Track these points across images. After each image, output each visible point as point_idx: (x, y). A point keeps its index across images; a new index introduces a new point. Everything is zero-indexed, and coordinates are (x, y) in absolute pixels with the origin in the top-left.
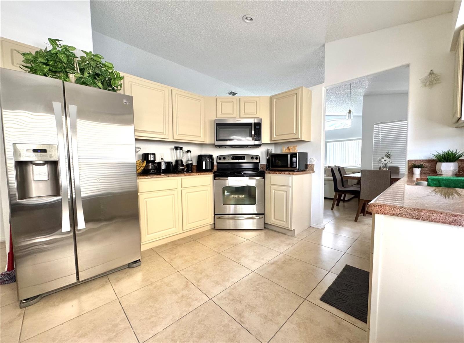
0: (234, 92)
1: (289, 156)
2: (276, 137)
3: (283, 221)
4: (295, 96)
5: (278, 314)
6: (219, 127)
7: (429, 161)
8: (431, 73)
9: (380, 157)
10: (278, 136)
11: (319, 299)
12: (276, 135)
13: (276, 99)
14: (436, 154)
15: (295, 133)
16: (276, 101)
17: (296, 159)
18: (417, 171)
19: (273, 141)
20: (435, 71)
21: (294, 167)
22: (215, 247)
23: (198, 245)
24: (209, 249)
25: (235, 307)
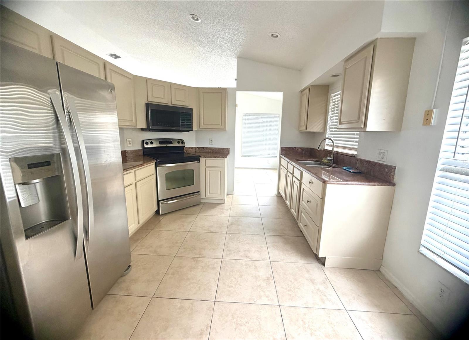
0: (117, 55)
2: (203, 126)
3: (218, 194)
10: (205, 125)
12: (203, 124)
13: (203, 92)
15: (220, 124)
16: (203, 94)
22: (180, 229)
23: (163, 232)
24: (177, 232)
25: (240, 255)
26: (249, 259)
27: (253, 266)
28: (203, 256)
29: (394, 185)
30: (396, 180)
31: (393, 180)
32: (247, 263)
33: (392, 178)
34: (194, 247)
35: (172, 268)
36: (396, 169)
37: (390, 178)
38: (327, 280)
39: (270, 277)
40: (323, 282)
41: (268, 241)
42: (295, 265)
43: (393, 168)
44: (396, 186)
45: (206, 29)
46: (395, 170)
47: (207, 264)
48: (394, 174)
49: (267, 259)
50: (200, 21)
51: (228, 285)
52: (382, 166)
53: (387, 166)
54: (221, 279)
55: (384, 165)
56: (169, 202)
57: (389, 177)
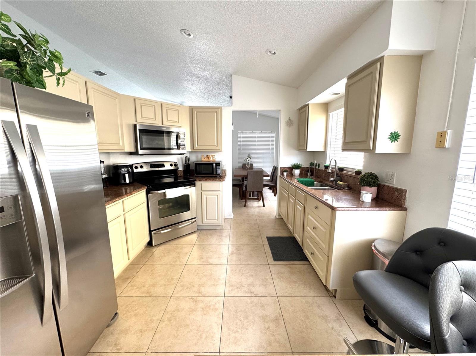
0: (102, 72)
1: (214, 165)
2: (197, 147)
3: (216, 220)
4: (216, 114)
5: (267, 279)
6: (142, 133)
7: (289, 168)
8: (290, 119)
9: (245, 158)
10: (199, 146)
11: (273, 261)
12: (197, 145)
13: (196, 111)
14: (292, 164)
15: (216, 145)
16: (197, 113)
17: (220, 167)
18: (285, 174)
19: (195, 150)
20: (291, 119)
21: (218, 174)
22: (175, 262)
23: (156, 268)
24: (172, 266)
25: (244, 291)
26: (254, 295)
27: (259, 304)
28: (202, 294)
29: (405, 209)
30: (407, 204)
31: (404, 204)
32: (252, 300)
33: (403, 202)
34: (192, 284)
35: (168, 313)
36: (407, 192)
37: (401, 202)
38: (340, 316)
39: (278, 316)
40: (336, 319)
41: (273, 272)
42: (304, 299)
43: (404, 191)
44: (408, 210)
45: (199, 45)
46: (406, 194)
47: (208, 304)
48: (405, 198)
49: (273, 295)
50: (192, 36)
51: (233, 330)
52: (391, 189)
53: (397, 189)
54: (225, 323)
55: (394, 188)
56: (162, 232)
57: (400, 200)
